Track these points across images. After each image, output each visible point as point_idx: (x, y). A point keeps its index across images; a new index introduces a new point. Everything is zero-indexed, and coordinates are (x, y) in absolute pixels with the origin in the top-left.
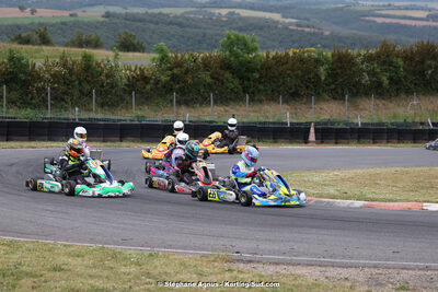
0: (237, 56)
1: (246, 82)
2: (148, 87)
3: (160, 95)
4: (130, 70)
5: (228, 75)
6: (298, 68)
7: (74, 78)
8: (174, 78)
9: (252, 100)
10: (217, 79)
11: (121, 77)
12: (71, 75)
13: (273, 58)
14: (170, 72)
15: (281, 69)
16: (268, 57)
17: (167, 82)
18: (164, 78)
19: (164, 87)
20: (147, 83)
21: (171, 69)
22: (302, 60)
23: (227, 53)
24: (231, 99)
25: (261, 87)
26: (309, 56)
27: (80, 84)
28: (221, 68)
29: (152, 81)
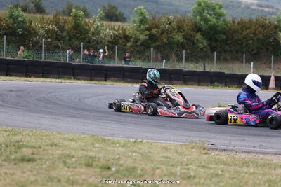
0: (206, 20)
1: (214, 44)
2: (129, 44)
3: (139, 52)
4: (114, 29)
5: (199, 36)
6: (260, 33)
7: (65, 34)
8: (152, 37)
9: (218, 59)
10: (189, 40)
11: (105, 35)
12: (62, 32)
13: (239, 23)
14: (147, 32)
15: (245, 33)
16: (234, 22)
17: (145, 41)
18: (142, 37)
19: (142, 44)
20: (128, 41)
21: (149, 29)
22: (264, 26)
23: (198, 18)
24: (200, 57)
25: (227, 48)
26: (270, 23)
27: (70, 39)
28: (192, 30)
29: (132, 40)
